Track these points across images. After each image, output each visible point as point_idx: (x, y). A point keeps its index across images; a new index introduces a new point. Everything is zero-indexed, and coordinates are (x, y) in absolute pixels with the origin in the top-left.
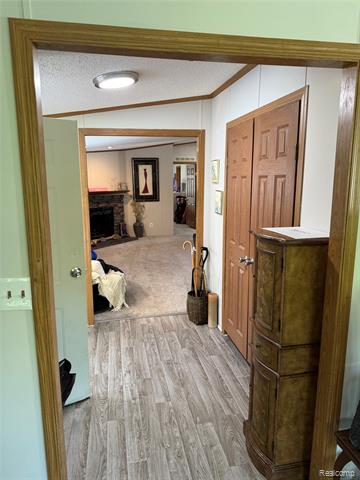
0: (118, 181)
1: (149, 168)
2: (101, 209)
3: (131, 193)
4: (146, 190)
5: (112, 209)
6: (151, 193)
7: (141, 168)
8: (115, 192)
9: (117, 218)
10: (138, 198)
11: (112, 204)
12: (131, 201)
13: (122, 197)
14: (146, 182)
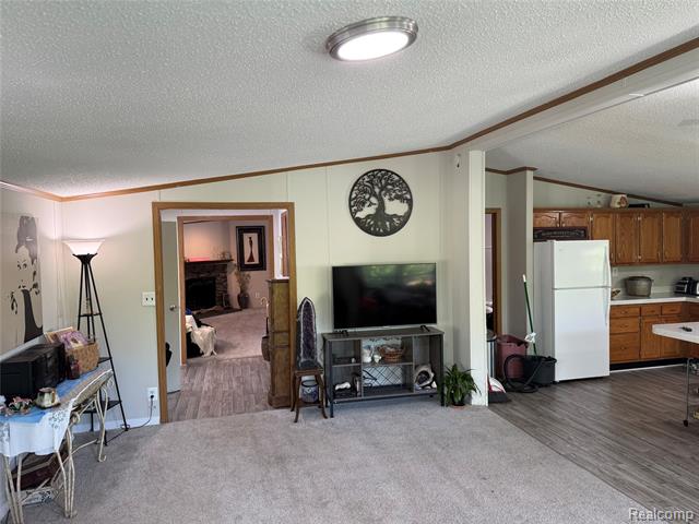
0: (221, 250)
2: (201, 279)
3: (235, 262)
4: (251, 259)
5: (214, 279)
6: (256, 261)
7: (246, 237)
8: (217, 262)
9: (219, 288)
10: (243, 267)
11: (213, 274)
12: (236, 270)
13: (225, 266)
14: (251, 250)
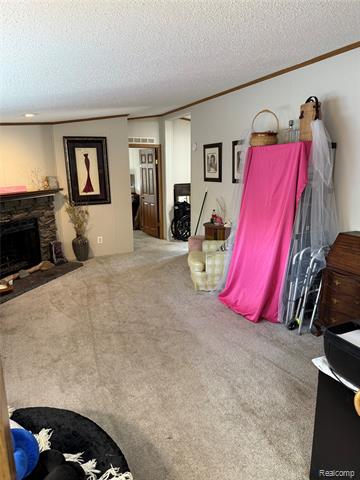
0: (42, 174)
1: (92, 153)
2: (16, 223)
3: (65, 192)
5: (35, 220)
6: (96, 191)
7: (80, 153)
8: (39, 193)
9: (44, 234)
10: (77, 199)
11: (35, 213)
12: (67, 205)
13: (51, 199)
14: (88, 174)
